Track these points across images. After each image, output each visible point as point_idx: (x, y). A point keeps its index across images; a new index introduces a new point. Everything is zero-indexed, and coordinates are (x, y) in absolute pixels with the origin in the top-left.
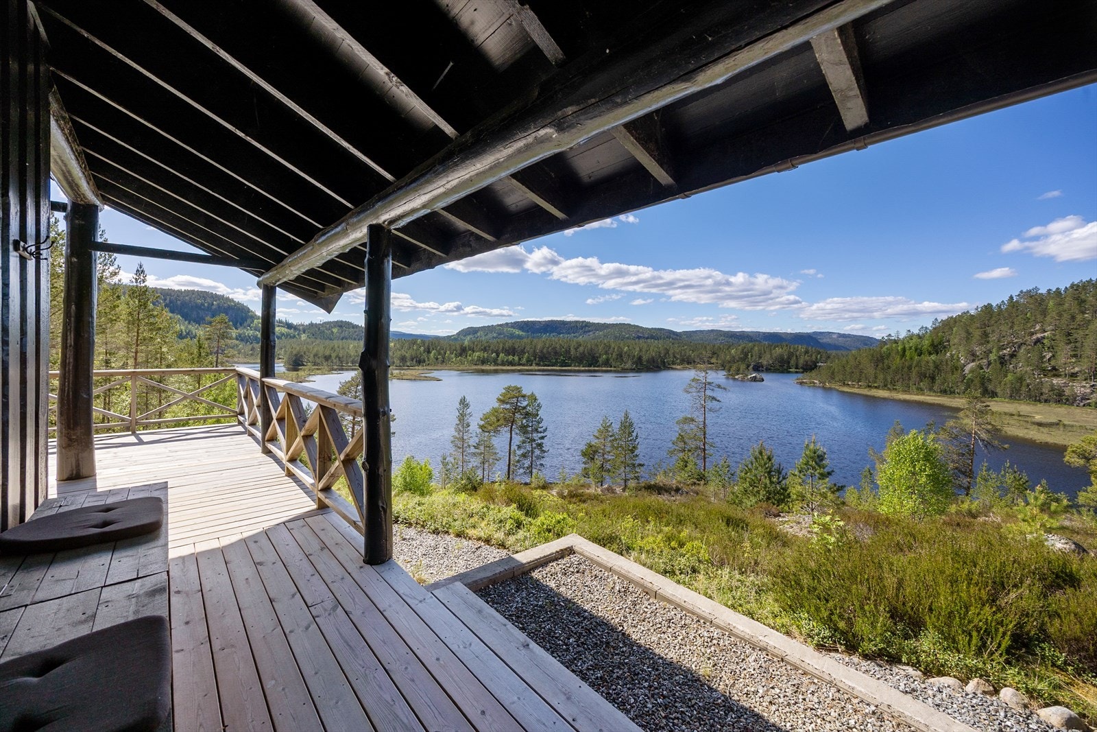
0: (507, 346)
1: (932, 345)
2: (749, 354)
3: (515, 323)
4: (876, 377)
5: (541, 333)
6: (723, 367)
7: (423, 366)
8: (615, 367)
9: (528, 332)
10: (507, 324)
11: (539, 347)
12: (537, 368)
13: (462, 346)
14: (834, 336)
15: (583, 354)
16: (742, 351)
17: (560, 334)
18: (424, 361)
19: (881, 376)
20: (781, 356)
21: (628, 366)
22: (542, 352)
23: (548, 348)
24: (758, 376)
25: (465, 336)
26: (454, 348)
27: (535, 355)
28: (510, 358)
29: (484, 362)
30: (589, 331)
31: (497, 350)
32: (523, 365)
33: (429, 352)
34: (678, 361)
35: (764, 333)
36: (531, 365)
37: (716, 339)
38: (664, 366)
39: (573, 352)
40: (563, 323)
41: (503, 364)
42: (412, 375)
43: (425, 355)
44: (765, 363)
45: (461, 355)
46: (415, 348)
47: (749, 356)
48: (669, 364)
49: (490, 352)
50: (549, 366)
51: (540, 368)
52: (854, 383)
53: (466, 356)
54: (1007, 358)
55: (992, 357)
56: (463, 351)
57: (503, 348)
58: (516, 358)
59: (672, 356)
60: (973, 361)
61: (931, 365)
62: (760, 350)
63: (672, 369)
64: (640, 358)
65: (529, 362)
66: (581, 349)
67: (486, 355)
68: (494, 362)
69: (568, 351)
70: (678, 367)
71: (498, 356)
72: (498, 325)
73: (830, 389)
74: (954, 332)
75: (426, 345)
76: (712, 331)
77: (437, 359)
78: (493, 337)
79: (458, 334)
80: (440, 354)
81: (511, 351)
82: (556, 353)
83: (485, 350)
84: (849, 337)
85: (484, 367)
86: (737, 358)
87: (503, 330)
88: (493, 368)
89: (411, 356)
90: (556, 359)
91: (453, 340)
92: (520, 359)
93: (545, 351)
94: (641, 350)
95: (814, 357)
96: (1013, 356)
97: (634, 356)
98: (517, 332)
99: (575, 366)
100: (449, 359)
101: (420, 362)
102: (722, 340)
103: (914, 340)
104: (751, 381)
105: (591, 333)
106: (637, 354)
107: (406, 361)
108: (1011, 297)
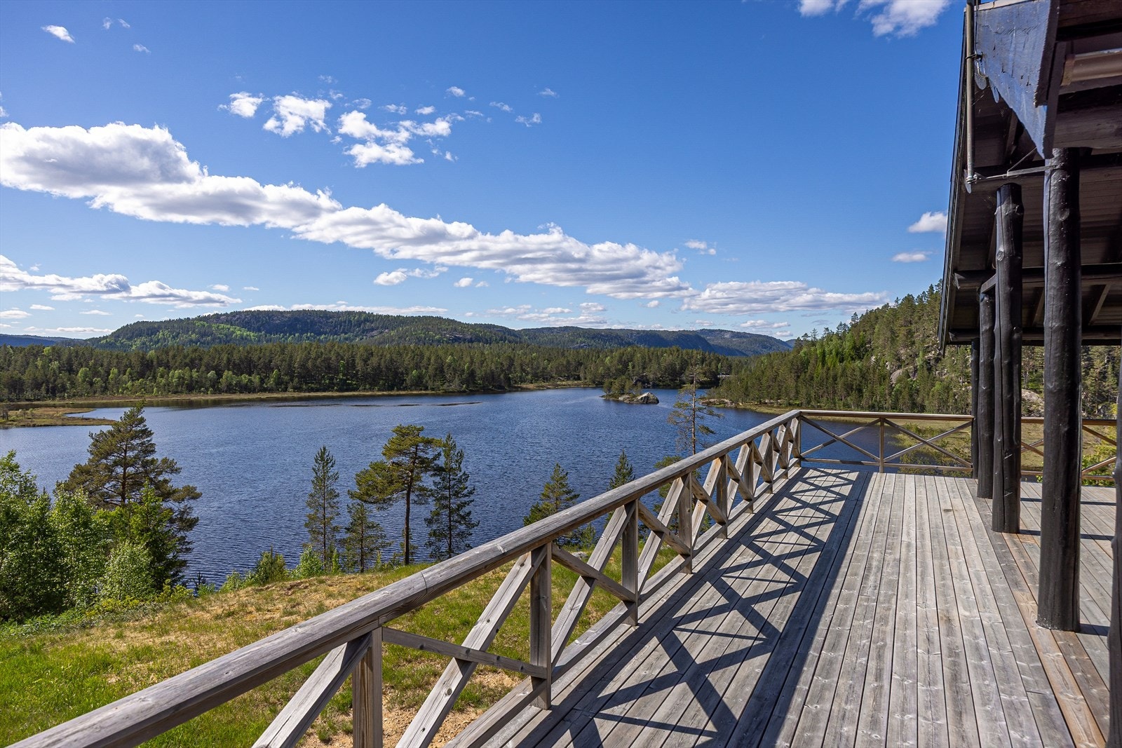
0: (236, 356)
1: (855, 348)
2: (630, 364)
3: (234, 314)
4: (797, 392)
5: (285, 333)
6: (598, 385)
7: (63, 398)
8: (433, 389)
9: (259, 331)
10: (217, 316)
11: (299, 357)
12: (296, 395)
13: (143, 358)
14: (727, 336)
15: (378, 369)
16: (620, 361)
17: (320, 334)
18: (64, 389)
19: (803, 391)
20: (672, 365)
21: (454, 386)
22: (303, 366)
23: (315, 359)
24: (651, 396)
25: (130, 339)
26: (125, 361)
27: (290, 372)
28: (244, 378)
29: (190, 388)
30: (373, 330)
31: (217, 366)
32: (271, 390)
33: (71, 371)
34: (529, 377)
35: (638, 332)
36: (285, 390)
37: (573, 341)
38: (510, 386)
39: (359, 365)
40: (326, 315)
41: (230, 389)
42: (52, 417)
43: (64, 376)
44: (651, 376)
45: (142, 375)
46: (39, 363)
47: (630, 367)
48: (516, 382)
49: (203, 368)
50: (317, 390)
51: (303, 394)
52: (772, 401)
53: (154, 377)
54: (932, 362)
55: (919, 362)
56: (146, 368)
57: (229, 360)
58: (256, 379)
59: (518, 369)
60: (899, 367)
61: (858, 373)
62: (643, 358)
63: (523, 390)
64: (472, 374)
65: (281, 385)
66: (374, 361)
67: (195, 375)
68: (213, 386)
69: (351, 365)
70: (531, 386)
71: (219, 375)
72: (200, 319)
73: (745, 410)
74: (876, 330)
75: (64, 358)
76: (566, 328)
77: (91, 384)
78: (191, 341)
79: (116, 335)
80: (96, 374)
81: (246, 366)
82: (329, 367)
83: (192, 365)
84: (745, 337)
85: (194, 397)
86: (613, 369)
87: (210, 327)
88: (210, 397)
89: (35, 379)
90: (331, 379)
91: (103, 346)
92: (262, 381)
93: (310, 364)
94: (472, 362)
95: (713, 366)
96: (937, 360)
97: (464, 371)
98: (239, 332)
99: (365, 389)
100: (118, 383)
101: (53, 391)
102: (581, 342)
103: (834, 342)
104: (643, 403)
105: (375, 333)
106: (468, 368)
107: (22, 391)
108: (931, 287)
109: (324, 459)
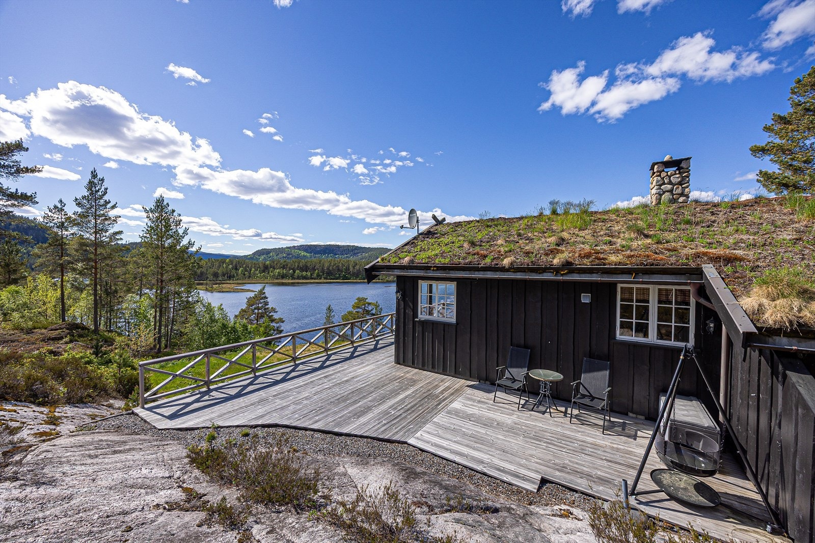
0: (301, 264)
3: (301, 246)
5: (321, 254)
7: (233, 280)
9: (311, 253)
10: (294, 247)
11: (326, 265)
12: (325, 281)
13: (264, 264)
15: (359, 271)
17: (336, 255)
18: (234, 276)
22: (328, 269)
23: (333, 266)
25: (259, 256)
26: (257, 266)
27: (323, 271)
28: (304, 273)
29: (283, 277)
30: (358, 253)
31: (294, 268)
32: (315, 279)
33: (236, 269)
36: (320, 279)
39: (351, 269)
40: (338, 246)
41: (298, 278)
42: (229, 288)
43: (234, 271)
45: (264, 271)
46: (225, 266)
49: (288, 269)
50: (334, 279)
51: (328, 281)
53: (269, 272)
56: (266, 268)
57: (298, 266)
58: (309, 274)
65: (319, 277)
66: (357, 267)
67: (285, 272)
68: (292, 277)
69: (348, 269)
71: (294, 272)
72: (287, 248)
75: (234, 264)
77: (244, 275)
78: (283, 257)
79: (254, 254)
80: (246, 270)
81: (305, 268)
82: (339, 270)
83: (284, 267)
85: (283, 281)
87: (291, 251)
88: (291, 281)
89: (223, 272)
90: (340, 274)
91: (249, 259)
92: (311, 275)
93: (331, 268)
98: (303, 253)
99: (353, 279)
100: (254, 274)
101: (230, 277)
107: (218, 277)
109: (329, 309)
